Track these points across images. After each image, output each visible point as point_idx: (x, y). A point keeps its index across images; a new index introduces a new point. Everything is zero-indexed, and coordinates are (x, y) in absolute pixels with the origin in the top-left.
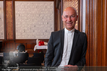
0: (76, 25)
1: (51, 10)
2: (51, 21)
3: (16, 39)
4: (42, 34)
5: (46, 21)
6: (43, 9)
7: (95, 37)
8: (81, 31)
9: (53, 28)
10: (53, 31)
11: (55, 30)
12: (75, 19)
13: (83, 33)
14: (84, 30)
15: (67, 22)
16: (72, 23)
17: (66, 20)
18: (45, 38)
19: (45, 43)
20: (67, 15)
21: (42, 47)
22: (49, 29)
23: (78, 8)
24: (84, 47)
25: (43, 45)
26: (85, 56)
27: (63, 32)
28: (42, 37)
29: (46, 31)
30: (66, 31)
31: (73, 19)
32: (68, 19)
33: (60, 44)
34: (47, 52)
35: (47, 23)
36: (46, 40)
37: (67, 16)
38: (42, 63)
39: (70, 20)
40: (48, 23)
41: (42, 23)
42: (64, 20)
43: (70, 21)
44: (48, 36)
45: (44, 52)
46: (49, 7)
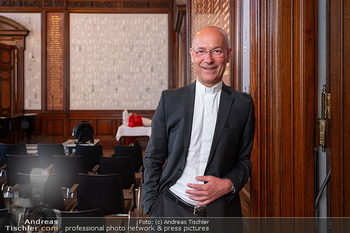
0: (227, 73)
1: (161, 35)
2: (160, 63)
3: (71, 109)
4: (138, 97)
5: (148, 63)
6: (141, 34)
7: (274, 103)
8: (237, 89)
9: (166, 82)
10: (165, 87)
11: (170, 87)
12: (224, 57)
13: (245, 94)
14: (246, 87)
15: (204, 65)
16: (216, 67)
17: (200, 59)
18: (145, 108)
19: (145, 121)
20: (204, 46)
21: (137, 131)
22: (156, 83)
23: (231, 30)
24: (247, 129)
25: (141, 124)
26: (249, 156)
27: (190, 92)
28: (138, 106)
29: (148, 89)
30: (200, 88)
31: (217, 57)
32: (206, 57)
33: (182, 121)
34: (151, 141)
35: (149, 70)
36: (148, 114)
37: (202, 50)
38: (137, 171)
39: (209, 61)
40: (152, 70)
41: (138, 70)
42: (194, 59)
43: (211, 63)
44: (152, 102)
45: (142, 144)
46: (155, 28)
